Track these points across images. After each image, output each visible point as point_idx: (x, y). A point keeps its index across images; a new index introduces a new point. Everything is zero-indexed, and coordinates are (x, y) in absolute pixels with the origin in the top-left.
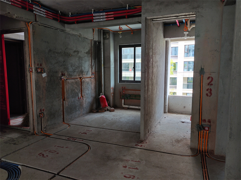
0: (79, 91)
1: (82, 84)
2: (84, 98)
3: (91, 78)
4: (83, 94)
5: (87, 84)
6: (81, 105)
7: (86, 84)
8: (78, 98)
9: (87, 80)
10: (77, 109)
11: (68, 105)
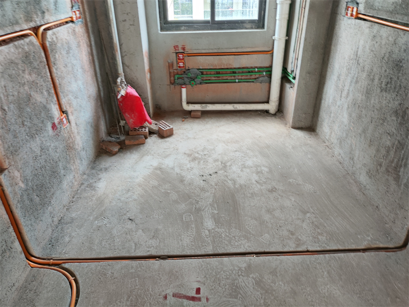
0: (49, 93)
1: (52, 59)
2: (71, 117)
3: (72, 22)
4: (64, 101)
5: (68, 53)
6: (69, 147)
7: (64, 53)
8: (54, 126)
9: (63, 33)
10: (62, 172)
11: (25, 180)
